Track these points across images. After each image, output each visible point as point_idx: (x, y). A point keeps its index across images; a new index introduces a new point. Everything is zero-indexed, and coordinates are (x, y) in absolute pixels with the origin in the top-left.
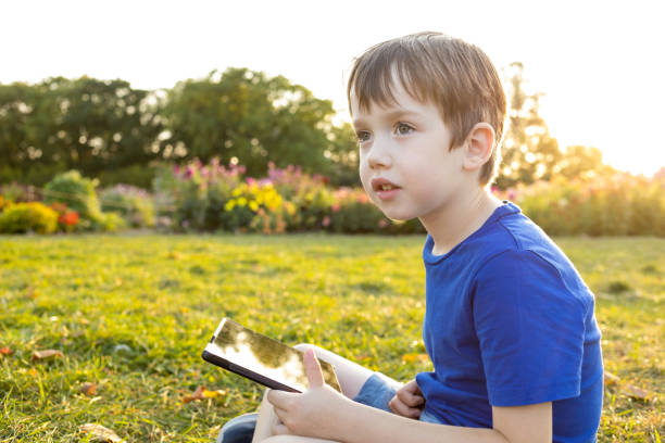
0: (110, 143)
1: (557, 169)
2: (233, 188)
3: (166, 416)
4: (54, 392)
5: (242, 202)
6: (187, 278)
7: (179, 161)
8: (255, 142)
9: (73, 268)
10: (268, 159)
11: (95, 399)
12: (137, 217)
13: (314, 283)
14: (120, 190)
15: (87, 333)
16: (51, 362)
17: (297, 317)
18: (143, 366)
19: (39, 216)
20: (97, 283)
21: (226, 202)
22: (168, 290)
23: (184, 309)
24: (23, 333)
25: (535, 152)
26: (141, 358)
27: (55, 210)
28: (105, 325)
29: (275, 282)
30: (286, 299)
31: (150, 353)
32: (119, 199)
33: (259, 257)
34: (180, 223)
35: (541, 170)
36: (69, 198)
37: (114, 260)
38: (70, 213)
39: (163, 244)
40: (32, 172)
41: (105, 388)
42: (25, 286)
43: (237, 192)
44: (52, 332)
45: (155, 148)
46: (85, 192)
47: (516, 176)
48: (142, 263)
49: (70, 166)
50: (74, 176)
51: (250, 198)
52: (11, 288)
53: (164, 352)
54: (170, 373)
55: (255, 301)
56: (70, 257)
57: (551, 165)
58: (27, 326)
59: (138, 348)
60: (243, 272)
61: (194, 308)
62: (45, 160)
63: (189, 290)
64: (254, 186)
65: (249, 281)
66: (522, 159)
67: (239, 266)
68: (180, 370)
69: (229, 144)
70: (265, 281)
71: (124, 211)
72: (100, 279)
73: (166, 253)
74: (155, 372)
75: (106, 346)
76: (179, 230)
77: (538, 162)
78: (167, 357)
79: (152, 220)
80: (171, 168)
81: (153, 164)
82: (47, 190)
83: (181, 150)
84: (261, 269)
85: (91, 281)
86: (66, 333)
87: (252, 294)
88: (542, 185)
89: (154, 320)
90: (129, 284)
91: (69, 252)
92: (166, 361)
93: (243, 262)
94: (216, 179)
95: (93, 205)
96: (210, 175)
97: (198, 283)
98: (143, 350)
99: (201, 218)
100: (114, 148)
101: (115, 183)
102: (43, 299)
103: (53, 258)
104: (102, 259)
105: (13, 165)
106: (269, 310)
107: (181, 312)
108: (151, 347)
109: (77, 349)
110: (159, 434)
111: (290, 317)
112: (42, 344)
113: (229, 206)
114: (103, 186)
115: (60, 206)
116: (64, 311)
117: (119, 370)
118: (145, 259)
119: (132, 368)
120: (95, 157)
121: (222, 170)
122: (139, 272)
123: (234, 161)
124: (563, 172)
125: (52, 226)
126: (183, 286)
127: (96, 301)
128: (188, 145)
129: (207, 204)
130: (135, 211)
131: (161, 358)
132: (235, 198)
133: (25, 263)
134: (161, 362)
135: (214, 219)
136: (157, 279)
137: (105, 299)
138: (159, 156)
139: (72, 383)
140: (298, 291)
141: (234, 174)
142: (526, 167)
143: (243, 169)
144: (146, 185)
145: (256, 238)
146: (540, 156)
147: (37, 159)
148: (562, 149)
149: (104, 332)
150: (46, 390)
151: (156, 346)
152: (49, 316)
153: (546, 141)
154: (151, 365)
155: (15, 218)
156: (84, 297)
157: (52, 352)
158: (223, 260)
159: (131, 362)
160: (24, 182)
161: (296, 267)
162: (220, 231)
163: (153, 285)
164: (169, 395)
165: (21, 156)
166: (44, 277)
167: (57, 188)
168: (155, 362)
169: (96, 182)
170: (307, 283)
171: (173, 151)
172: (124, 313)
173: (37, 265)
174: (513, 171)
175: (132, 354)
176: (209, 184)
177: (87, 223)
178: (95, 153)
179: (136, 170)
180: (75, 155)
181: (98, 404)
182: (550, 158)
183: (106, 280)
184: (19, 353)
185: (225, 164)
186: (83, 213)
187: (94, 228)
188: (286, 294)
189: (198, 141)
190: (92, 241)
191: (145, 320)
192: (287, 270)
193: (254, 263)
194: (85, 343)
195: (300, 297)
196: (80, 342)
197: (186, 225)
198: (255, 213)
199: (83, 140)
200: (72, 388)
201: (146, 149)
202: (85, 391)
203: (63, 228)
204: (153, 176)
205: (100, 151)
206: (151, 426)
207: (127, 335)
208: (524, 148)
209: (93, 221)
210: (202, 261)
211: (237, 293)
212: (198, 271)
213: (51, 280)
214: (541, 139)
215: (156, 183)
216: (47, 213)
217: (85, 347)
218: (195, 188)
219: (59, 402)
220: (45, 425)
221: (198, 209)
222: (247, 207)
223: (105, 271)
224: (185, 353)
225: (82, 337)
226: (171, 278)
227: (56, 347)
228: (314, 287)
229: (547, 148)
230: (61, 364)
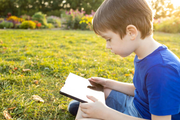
0: (50, 3)
2: (82, 17)
3: (56, 92)
4: (27, 83)
5: (84, 21)
6: (67, 44)
7: (68, 9)
8: (88, 4)
9: (38, 40)
10: (92, 9)
12: (57, 25)
13: (101, 47)
14: (52, 17)
15: (38, 63)
16: (27, 72)
17: (96, 59)
18: (52, 74)
19: (31, 24)
20: (43, 46)
21: (80, 21)
22: (62, 48)
23: (65, 55)
24: (21, 62)
26: (52, 72)
27: (35, 22)
28: (43, 61)
29: (91, 46)
30: (94, 52)
31: (54, 71)
32: (52, 20)
33: (87, 38)
34: (68, 26)
36: (39, 19)
37: (49, 38)
38: (39, 23)
39: (63, 33)
40: (30, 12)
41: (41, 82)
42: (24, 47)
43: (83, 18)
44: (29, 63)
45: (62, 5)
46: (43, 18)
48: (56, 39)
49: (40, 10)
50: (40, 13)
51: (86, 20)
52: (21, 47)
53: (58, 70)
54: (59, 77)
55: (85, 53)
56: (38, 37)
58: (23, 60)
59: (51, 69)
60: (83, 43)
61: (68, 55)
62: (33, 8)
63: (68, 49)
64: (87, 17)
65: (84, 46)
66: (163, 10)
67: (82, 41)
68: (62, 76)
69: (81, 4)
70: (88, 46)
71: (53, 23)
72: (44, 44)
73: (63, 36)
74: (55, 77)
75: (42, 68)
76: (67, 29)
78: (59, 72)
79: (60, 25)
80: (65, 11)
81: (61, 10)
82: (33, 17)
83: (68, 6)
84: (88, 42)
85: (42, 45)
86: (32, 63)
87: (84, 50)
89: (57, 59)
90: (52, 46)
91: (37, 35)
92: (58, 73)
93: (83, 40)
94: (78, 15)
95: (45, 21)
96: (76, 14)
97: (70, 46)
98: (52, 69)
99: (73, 25)
100: (51, 5)
101: (51, 15)
102: (28, 52)
103: (33, 37)
104: (46, 38)
105: (25, 9)
106: (89, 56)
107: (64, 57)
108: (55, 69)
109: (35, 68)
110: (53, 99)
111: (94, 59)
112: (26, 67)
113: (81, 22)
114: (48, 15)
115: (36, 21)
116: (33, 55)
117: (45, 76)
118: (57, 38)
119: (49, 75)
121: (79, 12)
122: (54, 42)
123: (83, 9)
125: (34, 27)
126: (66, 47)
127: (42, 53)
128: (70, 4)
129: (75, 22)
130: (56, 23)
131: (57, 72)
132: (82, 20)
133: (26, 39)
134: (57, 74)
135: (76, 26)
136: (60, 45)
137: (44, 52)
138: (62, 8)
139: (32, 80)
140: (98, 50)
141: (82, 14)
143: (85, 12)
144: (59, 16)
145: (86, 32)
147: (31, 8)
149: (43, 63)
150: (24, 82)
151: (56, 69)
152: (29, 57)
154: (54, 74)
155: (25, 24)
156: (39, 51)
157: (28, 69)
158: (78, 39)
159: (49, 73)
160: (27, 15)
161: (97, 41)
162: (78, 29)
163: (58, 47)
164: (58, 85)
165: (27, 7)
166: (30, 43)
167: (36, 17)
168: (55, 73)
169: (45, 15)
170: (100, 47)
171: (66, 6)
172: (49, 57)
173: (29, 39)
174: (160, 13)
175: (49, 70)
176: (75, 16)
177: (43, 26)
178: (46, 7)
179: (57, 11)
180: (41, 7)
181: (38, 87)
182: (171, 10)
183: (46, 45)
184: (19, 69)
185: (80, 10)
186: (43, 24)
187: (45, 28)
188: (94, 51)
189: (73, 3)
190: (44, 32)
191: (54, 59)
192: (94, 42)
193: (86, 40)
194: (37, 67)
196: (36, 66)
197: (69, 27)
198: (87, 25)
199: (43, 3)
200: (32, 82)
201: (59, 6)
202: (35, 83)
203: (37, 27)
204: (62, 13)
205: (47, 6)
206: (52, 96)
207: (48, 65)
209: (45, 26)
210: (72, 39)
211: (81, 50)
212: (71, 42)
213: (32, 45)
215: (62, 15)
216: (33, 23)
217: (37, 68)
218: (71, 17)
219: (28, 86)
220: (22, 95)
221: (72, 23)
222: (85, 23)
223: (46, 41)
224: (64, 71)
225: (36, 65)
226: (63, 44)
228: (102, 48)
230: (30, 73)
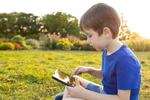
0: (28, 28)
1: (130, 37)
3: (41, 94)
4: (13, 89)
5: (61, 43)
6: (47, 61)
7: (45, 33)
8: (64, 29)
9: (19, 59)
10: (67, 33)
11: (23, 90)
12: (35, 46)
13: (77, 62)
14: (31, 40)
15: (22, 74)
16: (12, 81)
18: (36, 82)
19: (10, 46)
20: (25, 62)
21: (57, 43)
22: (42, 63)
23: (46, 68)
24: (5, 74)
25: (126, 33)
26: (35, 80)
27: (14, 44)
28: (26, 72)
29: (68, 62)
30: (71, 65)
31: (38, 79)
32: (30, 42)
33: (64, 56)
35: (127, 37)
36: (18, 41)
37: (29, 56)
38: (18, 45)
39: (41, 53)
40: (8, 35)
41: (26, 87)
42: (6, 63)
43: (59, 41)
44: (13, 74)
45: (40, 30)
46: (22, 40)
47: (122, 38)
48: (36, 57)
49: (18, 34)
50: (19, 36)
51: (63, 42)
52: (2, 64)
53: (41, 78)
54: (43, 83)
55: (63, 66)
56: (18, 56)
57: (129, 36)
59: (35, 77)
61: (49, 68)
62: (12, 32)
63: (48, 64)
64: (63, 39)
65: (62, 61)
66: (123, 35)
67: (60, 58)
68: (45, 83)
69: (57, 30)
70: (66, 61)
71: (32, 45)
72: (25, 61)
73: (42, 55)
74: (39, 83)
75: (26, 77)
76: (46, 50)
77: (126, 35)
78: (42, 79)
79: (39, 47)
80: (44, 35)
81: (40, 34)
82: (12, 39)
83: (46, 31)
84: (65, 59)
85: (23, 62)
86: (16, 74)
87: (63, 64)
88: (127, 40)
89: (39, 71)
90: (33, 62)
91: (17, 55)
92: (42, 81)
93: (61, 57)
94: (54, 38)
95: (24, 43)
96: (53, 36)
97: (50, 62)
98: (36, 78)
99: (51, 47)
100: (29, 30)
101: (30, 38)
102: (10, 66)
103: (13, 56)
104: (26, 56)
105: (3, 33)
106: (67, 68)
107: (46, 69)
108: (38, 77)
109: (19, 78)
110: (39, 98)
111: (72, 70)
112: (10, 77)
113: (58, 44)
114: (26, 39)
115: (15, 43)
116: (16, 69)
117: (30, 83)
118: (37, 56)
119: (33, 82)
120: (25, 32)
121: (56, 35)
122: (35, 59)
123: (59, 33)
124: (131, 38)
125: (13, 48)
126: (46, 63)
127: (24, 67)
128: (48, 30)
129: (52, 43)
130: (34, 45)
131: (40, 80)
132: (59, 42)
133: (6, 57)
134: (40, 81)
135: (54, 47)
136: (40, 61)
137: (26, 66)
138: (41, 32)
139: (18, 86)
140: (74, 64)
141: (59, 36)
142: (124, 36)
143: (61, 35)
144: (38, 39)
145: (64, 51)
146: (127, 34)
147: (9, 32)
148: (131, 33)
149: (26, 74)
150: (11, 88)
151: (39, 77)
152: (12, 70)
153: (128, 31)
154: (38, 82)
155: (3, 46)
156: (21, 66)
157: (13, 79)
158: (56, 57)
159: (33, 81)
160: (6, 37)
161: (73, 58)
162: (55, 50)
163: (39, 62)
164: (42, 89)
165: (5, 31)
166: (11, 61)
167: (15, 39)
168: (39, 81)
170: (76, 62)
171: (44, 31)
172: (31, 69)
173: (9, 58)
174: (121, 37)
175: (33, 79)
176: (53, 39)
177: (22, 48)
178: (24, 31)
179: (35, 35)
180: (19, 31)
181: (24, 91)
182: (129, 34)
183: (27, 62)
184: (4, 79)
185: (57, 34)
186: (21, 45)
187: (24, 49)
188: (71, 64)
189: (50, 28)
190: (24, 52)
191: (36, 71)
192: (71, 59)
193: (63, 57)
194: (21, 77)
195: (74, 65)
196: (20, 76)
197: (47, 48)
198: (64, 46)
199: (21, 27)
200: (17, 88)
201: (37, 30)
202: (21, 88)
203: (16, 49)
204: (39, 37)
205: (26, 30)
206: (37, 96)
207: (32, 75)
208: (123, 32)
209: (24, 47)
210: (51, 57)
211: (59, 64)
212: (50, 59)
213: (12, 61)
214: (127, 30)
215: (40, 38)
216: (12, 45)
217: (21, 78)
218: (49, 39)
219: (14, 91)
220: (10, 97)
221: (50, 44)
222: (62, 44)
223: (27, 59)
224: (46, 78)
225: (20, 75)
226: (43, 61)
227: (14, 78)
228: (77, 63)
229: (128, 32)
230: (15, 82)
